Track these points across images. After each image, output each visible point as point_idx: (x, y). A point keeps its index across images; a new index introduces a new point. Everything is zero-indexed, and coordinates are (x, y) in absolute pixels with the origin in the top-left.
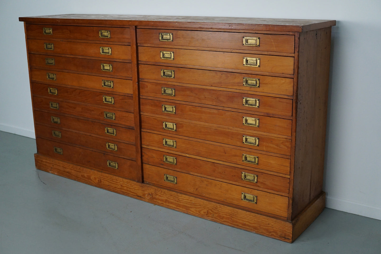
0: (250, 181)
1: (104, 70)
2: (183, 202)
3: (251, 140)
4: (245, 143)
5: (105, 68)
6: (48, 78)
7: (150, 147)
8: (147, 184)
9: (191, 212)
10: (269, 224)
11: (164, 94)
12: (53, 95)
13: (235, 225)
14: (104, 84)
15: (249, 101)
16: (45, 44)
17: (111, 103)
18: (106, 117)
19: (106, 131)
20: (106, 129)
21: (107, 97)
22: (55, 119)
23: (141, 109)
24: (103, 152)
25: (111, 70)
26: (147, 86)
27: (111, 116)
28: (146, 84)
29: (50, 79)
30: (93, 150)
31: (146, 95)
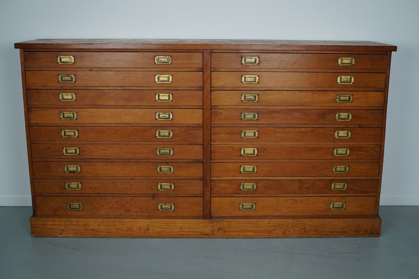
0: (339, 190)
1: (159, 101)
2: (265, 227)
3: (341, 151)
4: (336, 155)
5: (160, 98)
6: (63, 118)
7: (222, 178)
8: (216, 218)
9: (274, 235)
10: (359, 225)
11: (244, 120)
12: (70, 137)
13: (323, 235)
14: (159, 116)
15: (341, 116)
16: (59, 76)
17: (168, 137)
18: (159, 154)
19: (159, 171)
20: (158, 168)
21: (163, 131)
22: (72, 168)
23: (212, 139)
24: (152, 195)
25: (170, 100)
26: (221, 113)
27: (166, 153)
28: (220, 111)
29: (66, 119)
30: (136, 195)
31: (219, 123)
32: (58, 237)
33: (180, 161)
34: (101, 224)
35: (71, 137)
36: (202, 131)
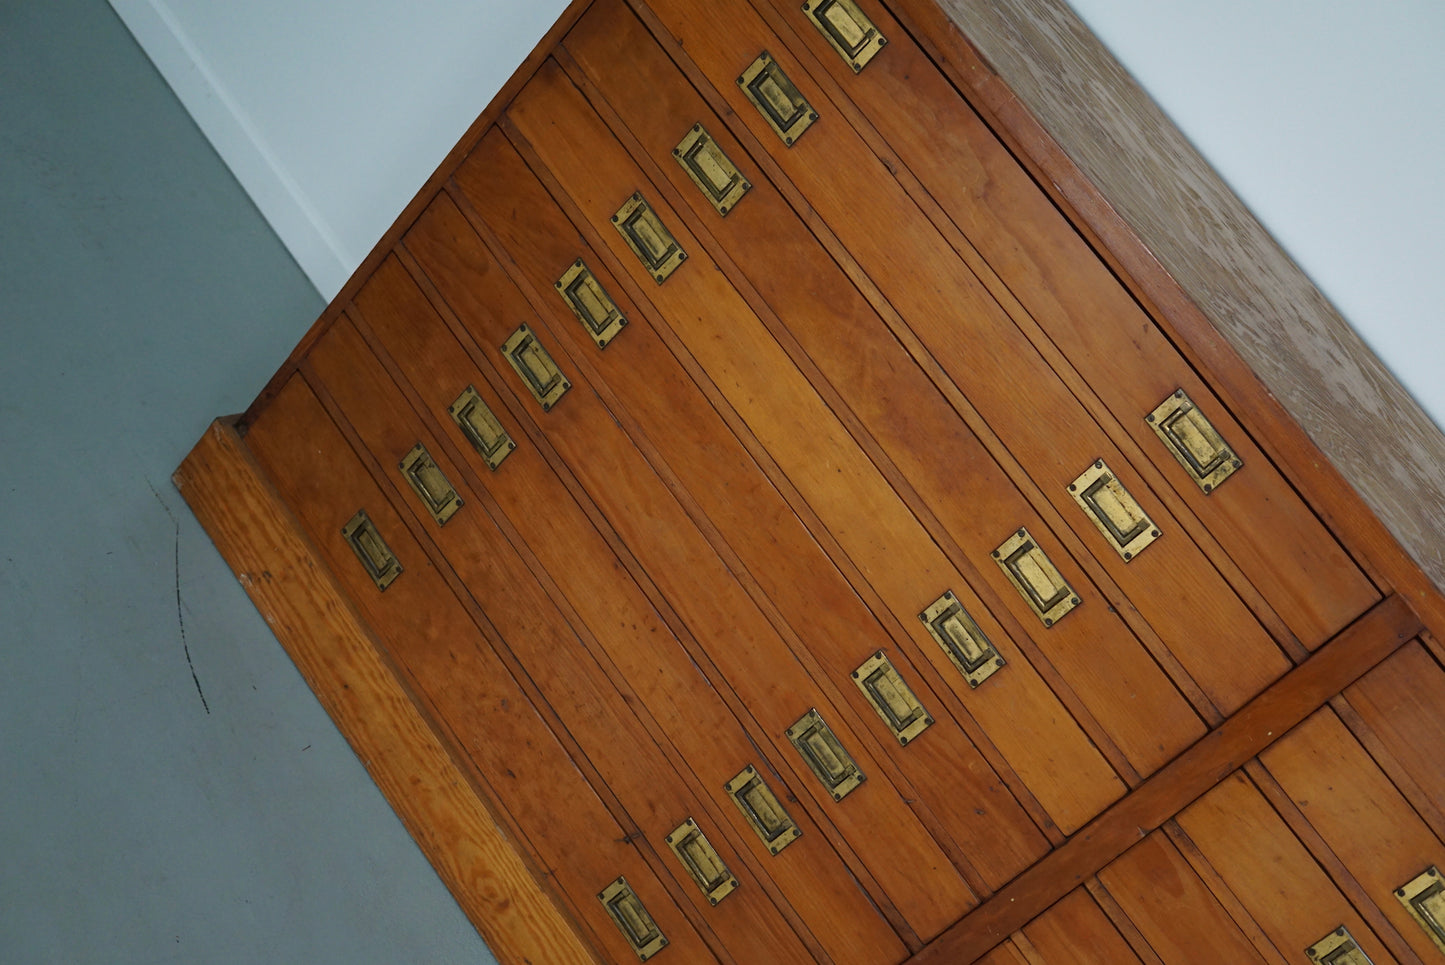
1: (1005, 568)
5: (1020, 562)
6: (623, 225)
12: (577, 320)
14: (947, 614)
16: (760, 61)
17: (893, 723)
18: (795, 736)
19: (736, 785)
20: (746, 777)
21: (899, 680)
22: (485, 425)
23: (1037, 924)
24: (630, 829)
25: (1048, 615)
26: (1178, 891)
27: (829, 763)
28: (1186, 878)
29: (628, 239)
30: (581, 759)
31: (1129, 910)
32: (237, 577)
33: (840, 844)
34: (388, 703)
35: (583, 320)
36: (1033, 859)
